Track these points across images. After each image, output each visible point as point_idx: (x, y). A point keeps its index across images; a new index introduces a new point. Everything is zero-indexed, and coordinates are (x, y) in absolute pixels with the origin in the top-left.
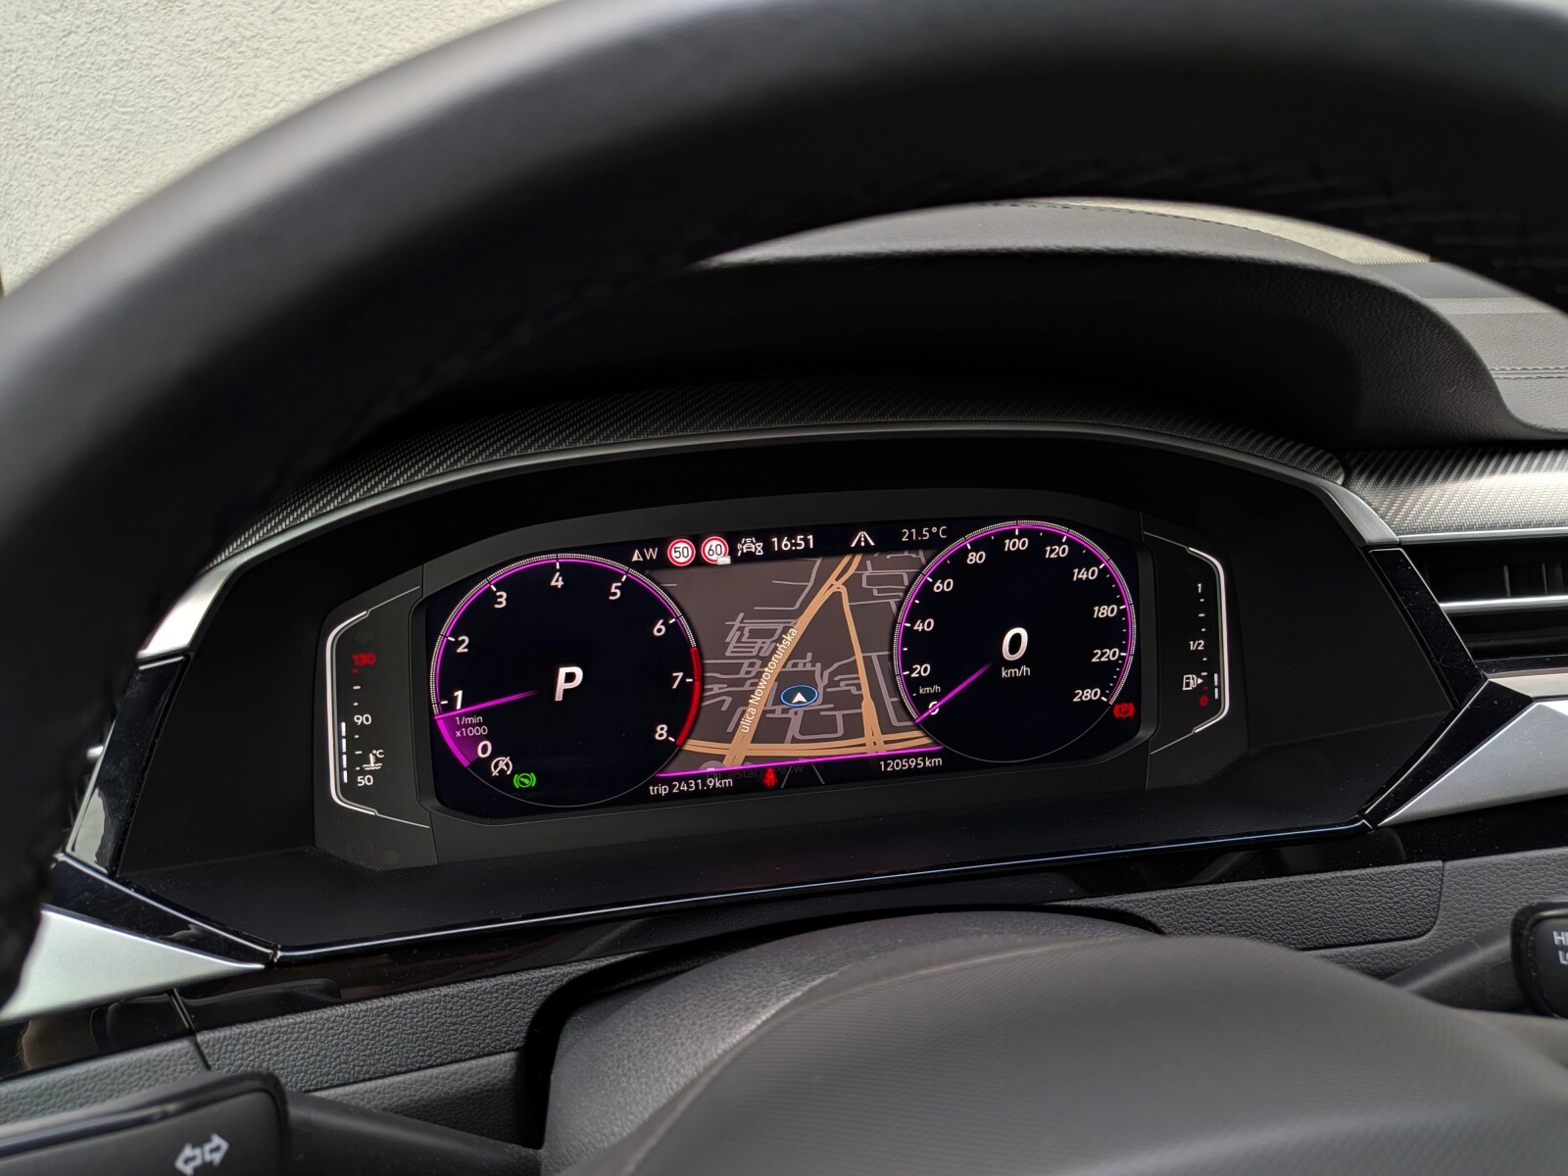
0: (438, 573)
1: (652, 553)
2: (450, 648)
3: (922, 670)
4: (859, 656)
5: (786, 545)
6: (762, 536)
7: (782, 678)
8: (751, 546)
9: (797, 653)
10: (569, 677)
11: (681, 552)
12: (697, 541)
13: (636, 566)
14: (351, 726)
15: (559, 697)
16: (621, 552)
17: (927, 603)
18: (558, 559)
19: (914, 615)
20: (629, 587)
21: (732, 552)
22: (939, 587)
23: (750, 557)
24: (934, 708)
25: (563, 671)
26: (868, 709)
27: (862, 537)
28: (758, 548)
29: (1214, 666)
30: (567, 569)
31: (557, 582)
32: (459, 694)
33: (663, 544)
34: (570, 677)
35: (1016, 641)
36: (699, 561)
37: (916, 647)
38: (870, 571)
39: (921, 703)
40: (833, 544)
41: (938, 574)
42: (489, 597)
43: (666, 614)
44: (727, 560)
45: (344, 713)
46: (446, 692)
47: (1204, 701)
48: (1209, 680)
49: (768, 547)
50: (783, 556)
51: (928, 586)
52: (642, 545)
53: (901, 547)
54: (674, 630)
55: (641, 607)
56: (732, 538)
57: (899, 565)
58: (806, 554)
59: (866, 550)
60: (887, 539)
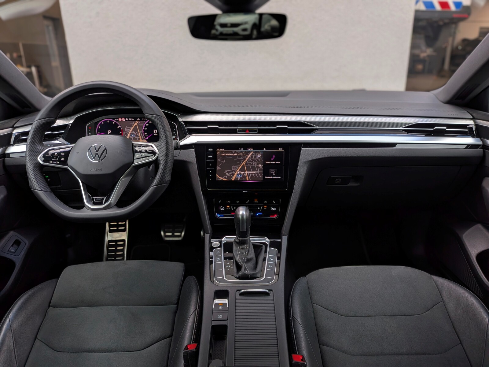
0: (97, 120)
1: (117, 119)
2: (98, 128)
3: (146, 134)
4: (139, 132)
5: (130, 119)
6: (128, 118)
7: (131, 133)
8: (127, 119)
9: (132, 131)
11: (120, 119)
12: (122, 118)
13: (116, 121)
14: (89, 135)
16: (114, 119)
17: (146, 127)
18: (108, 120)
19: (144, 128)
20: (115, 123)
21: (125, 120)
22: (147, 125)
23: (127, 120)
24: (147, 138)
26: (140, 137)
27: (138, 119)
28: (128, 120)
29: (177, 135)
30: (109, 121)
31: (108, 122)
32: (99, 132)
34: (110, 132)
35: (155, 131)
36: (122, 121)
37: (145, 131)
38: (139, 123)
39: (146, 137)
40: (135, 120)
41: (147, 123)
42: (102, 123)
43: (119, 126)
44: (125, 121)
45: (88, 133)
48: (176, 137)
49: (129, 119)
50: (130, 121)
51: (146, 125)
52: (116, 118)
54: (120, 127)
55: (116, 125)
56: (125, 118)
57: (142, 122)
58: (133, 120)
59: (139, 121)
60: (141, 120)
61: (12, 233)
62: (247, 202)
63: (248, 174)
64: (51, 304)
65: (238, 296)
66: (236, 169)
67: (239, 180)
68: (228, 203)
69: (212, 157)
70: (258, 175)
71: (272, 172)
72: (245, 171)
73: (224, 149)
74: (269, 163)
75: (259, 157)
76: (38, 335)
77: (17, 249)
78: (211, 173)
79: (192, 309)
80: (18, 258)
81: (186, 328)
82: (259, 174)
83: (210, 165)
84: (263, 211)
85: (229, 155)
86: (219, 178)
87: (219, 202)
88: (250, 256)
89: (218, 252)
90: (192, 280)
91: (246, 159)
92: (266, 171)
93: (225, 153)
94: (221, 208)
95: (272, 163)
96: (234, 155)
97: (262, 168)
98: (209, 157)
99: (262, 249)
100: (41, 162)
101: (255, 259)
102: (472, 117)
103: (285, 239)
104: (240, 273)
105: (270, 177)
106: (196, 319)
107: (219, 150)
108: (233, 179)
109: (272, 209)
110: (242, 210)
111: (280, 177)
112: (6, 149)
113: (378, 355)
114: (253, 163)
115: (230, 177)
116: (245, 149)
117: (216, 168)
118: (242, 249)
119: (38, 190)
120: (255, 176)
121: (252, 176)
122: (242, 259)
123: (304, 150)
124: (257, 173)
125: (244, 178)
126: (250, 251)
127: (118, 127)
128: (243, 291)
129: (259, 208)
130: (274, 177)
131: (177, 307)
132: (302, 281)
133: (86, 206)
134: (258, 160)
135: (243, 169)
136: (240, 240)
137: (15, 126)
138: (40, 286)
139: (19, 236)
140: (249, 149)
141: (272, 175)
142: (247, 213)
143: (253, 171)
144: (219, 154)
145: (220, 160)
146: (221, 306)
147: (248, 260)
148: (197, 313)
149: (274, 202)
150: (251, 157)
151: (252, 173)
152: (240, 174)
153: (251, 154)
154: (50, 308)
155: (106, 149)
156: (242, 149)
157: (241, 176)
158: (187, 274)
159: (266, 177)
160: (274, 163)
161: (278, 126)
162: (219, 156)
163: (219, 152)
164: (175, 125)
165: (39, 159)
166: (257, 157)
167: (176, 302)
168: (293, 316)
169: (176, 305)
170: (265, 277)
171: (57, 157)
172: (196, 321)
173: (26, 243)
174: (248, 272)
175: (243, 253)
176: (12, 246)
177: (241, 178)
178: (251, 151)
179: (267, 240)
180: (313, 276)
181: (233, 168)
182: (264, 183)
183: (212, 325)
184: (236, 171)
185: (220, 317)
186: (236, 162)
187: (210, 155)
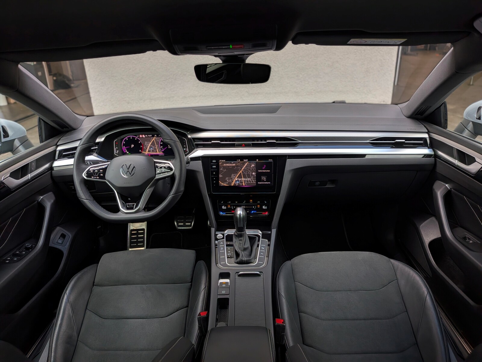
0: (122, 137)
1: (138, 136)
2: (123, 143)
3: (162, 147)
4: (156, 145)
5: (149, 136)
6: (147, 135)
7: (150, 147)
8: (146, 136)
9: (151, 145)
10: (133, 146)
11: (141, 136)
12: (142, 135)
13: (138, 137)
15: (132, 147)
16: (136, 136)
19: (161, 142)
20: (137, 139)
23: (146, 137)
24: (163, 150)
25: (132, 145)
26: (157, 150)
27: (155, 136)
28: (147, 136)
29: (186, 148)
30: (132, 137)
33: (139, 135)
36: (142, 137)
37: (161, 145)
39: (162, 150)
40: (153, 136)
42: (126, 139)
45: (115, 147)
46: (123, 146)
47: (186, 151)
48: (186, 149)
50: (149, 137)
52: (138, 135)
53: (159, 136)
54: (141, 142)
55: (138, 140)
56: (145, 135)
57: (158, 138)
58: (151, 137)
59: (156, 137)
60: (158, 136)
61: (58, 228)
62: (244, 202)
63: (244, 180)
64: (94, 284)
65: (237, 277)
66: (235, 177)
67: (237, 185)
68: (229, 203)
70: (253, 182)
71: (263, 178)
72: (242, 178)
73: (225, 161)
74: (262, 171)
75: (253, 167)
76: (88, 306)
77: (63, 241)
78: (214, 180)
79: (203, 286)
80: (65, 248)
81: (199, 301)
82: (253, 180)
83: (214, 173)
84: (257, 209)
85: (229, 165)
86: (221, 184)
87: (222, 202)
88: (246, 246)
89: (222, 243)
90: (202, 263)
91: (243, 169)
92: (258, 177)
93: (226, 163)
94: (223, 207)
95: (263, 171)
96: (233, 165)
97: (256, 176)
99: (256, 240)
100: (85, 178)
101: (250, 248)
102: (427, 131)
103: (274, 232)
104: (239, 260)
105: (262, 183)
106: (206, 294)
107: (221, 161)
108: (232, 185)
109: (264, 207)
110: (240, 210)
111: (270, 183)
112: (52, 163)
113: (342, 320)
114: (248, 172)
115: (230, 183)
116: (242, 160)
117: (219, 176)
118: (240, 240)
119: (84, 199)
120: (250, 182)
121: (248, 182)
122: (240, 248)
123: (288, 161)
124: (252, 180)
125: (241, 184)
126: (246, 242)
127: (139, 142)
128: (241, 273)
129: (253, 207)
130: (265, 183)
131: (191, 285)
132: (288, 263)
133: (121, 211)
134: (252, 169)
135: (240, 177)
136: (238, 234)
137: (58, 144)
138: (85, 270)
139: (64, 230)
140: (245, 160)
141: (264, 181)
142: (243, 213)
143: (248, 178)
144: (221, 164)
145: (221, 169)
146: (224, 284)
147: (245, 249)
148: (207, 289)
149: (266, 202)
150: (246, 166)
151: (248, 180)
152: (238, 180)
153: (246, 164)
154: (94, 286)
155: (134, 167)
156: (239, 160)
157: (238, 182)
158: (197, 259)
159: (259, 183)
160: (265, 171)
161: (268, 141)
162: (221, 166)
163: (221, 163)
164: (185, 140)
165: (83, 175)
166: (251, 167)
167: (190, 281)
168: (278, 291)
169: (190, 284)
170: (258, 262)
171: (97, 173)
172: (206, 295)
173: (70, 236)
174: (245, 259)
175: (240, 244)
176: (59, 238)
177: (238, 184)
178: (246, 162)
179: (260, 233)
180: (297, 260)
181: (232, 176)
182: (257, 188)
183: (218, 298)
184: (235, 178)
185: (223, 292)
186: (234, 171)
187: (213, 165)
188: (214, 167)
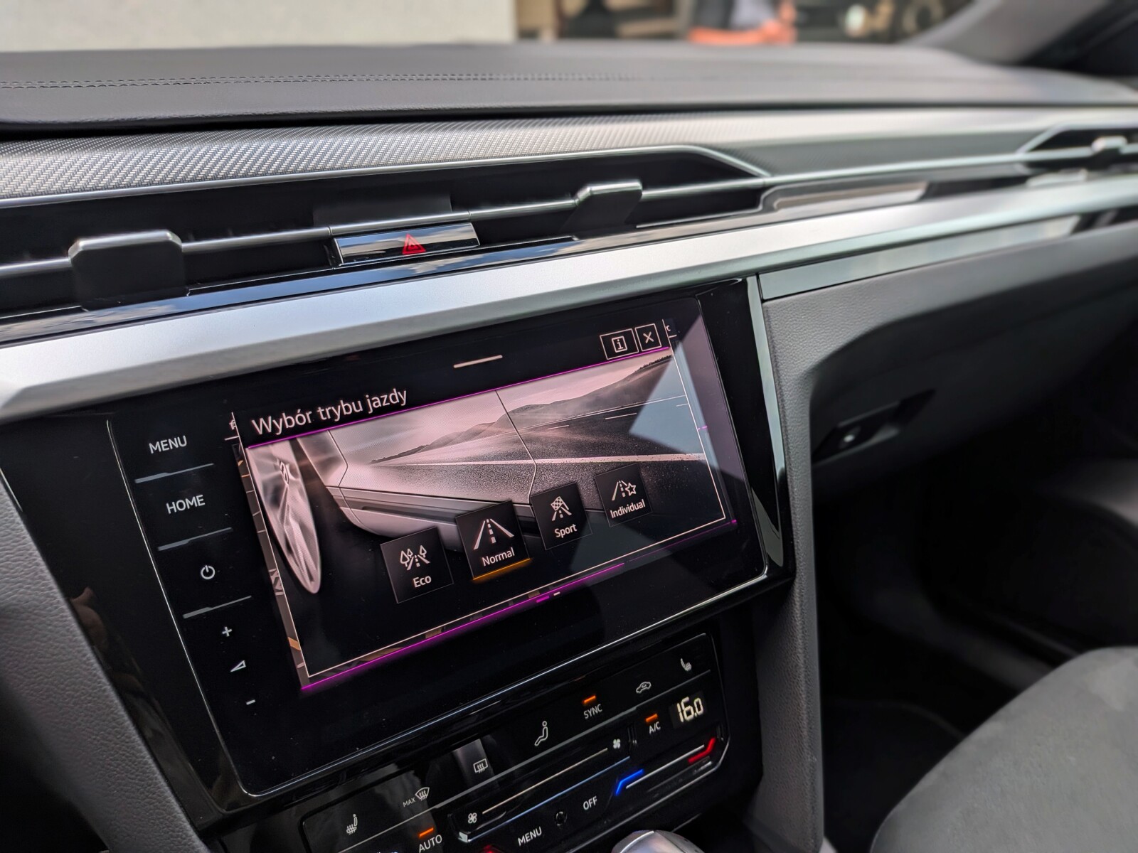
62: (542, 738)
69: (198, 501)
78: (234, 650)
83: (208, 572)
84: (643, 752)
87: (351, 829)
98: (173, 507)
129: (616, 744)
149: (688, 667)
187: (175, 489)
188: (187, 503)
